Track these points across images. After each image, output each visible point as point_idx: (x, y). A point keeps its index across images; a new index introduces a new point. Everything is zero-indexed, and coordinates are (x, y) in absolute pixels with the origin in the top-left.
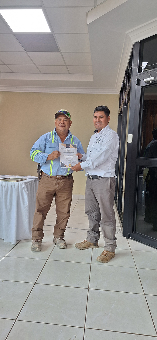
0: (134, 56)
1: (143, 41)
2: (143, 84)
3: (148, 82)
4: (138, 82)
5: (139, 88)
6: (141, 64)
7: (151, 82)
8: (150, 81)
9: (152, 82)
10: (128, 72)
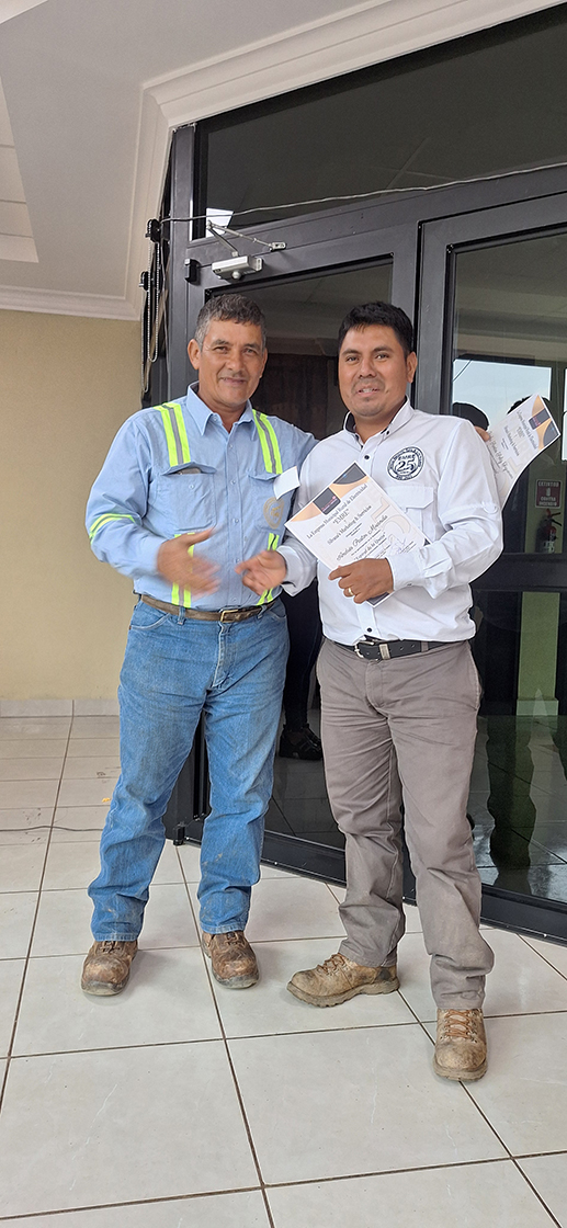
0: (176, 178)
1: (206, 126)
2: (211, 280)
3: (226, 275)
4: (195, 272)
5: (198, 292)
6: (200, 210)
7: (236, 275)
8: (231, 272)
9: (242, 277)
10: (158, 231)
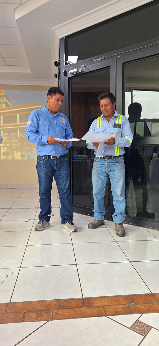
1: (67, 37)
4: (66, 74)
7: (75, 73)
10: (57, 64)
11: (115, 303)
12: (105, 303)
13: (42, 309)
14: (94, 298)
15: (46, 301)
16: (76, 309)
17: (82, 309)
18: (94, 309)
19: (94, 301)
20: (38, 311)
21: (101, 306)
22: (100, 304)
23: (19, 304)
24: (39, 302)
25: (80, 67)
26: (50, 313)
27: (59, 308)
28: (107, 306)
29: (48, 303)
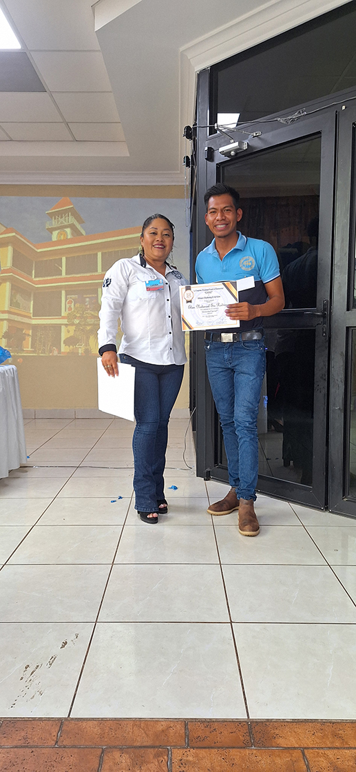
0: (199, 100)
1: (216, 68)
2: (220, 158)
3: (227, 154)
4: (210, 155)
5: (212, 166)
7: (233, 153)
8: (230, 152)
9: (236, 154)
10: (190, 133)
11: (333, 742)
12: (308, 742)
13: (145, 744)
14: (277, 721)
15: (156, 721)
16: (231, 750)
17: (247, 752)
18: (279, 756)
19: (277, 732)
20: (135, 747)
21: (295, 748)
22: (293, 742)
23: (90, 723)
24: (138, 723)
25: (246, 139)
26: (166, 757)
27: (188, 745)
28: (312, 748)
29: (160, 728)
